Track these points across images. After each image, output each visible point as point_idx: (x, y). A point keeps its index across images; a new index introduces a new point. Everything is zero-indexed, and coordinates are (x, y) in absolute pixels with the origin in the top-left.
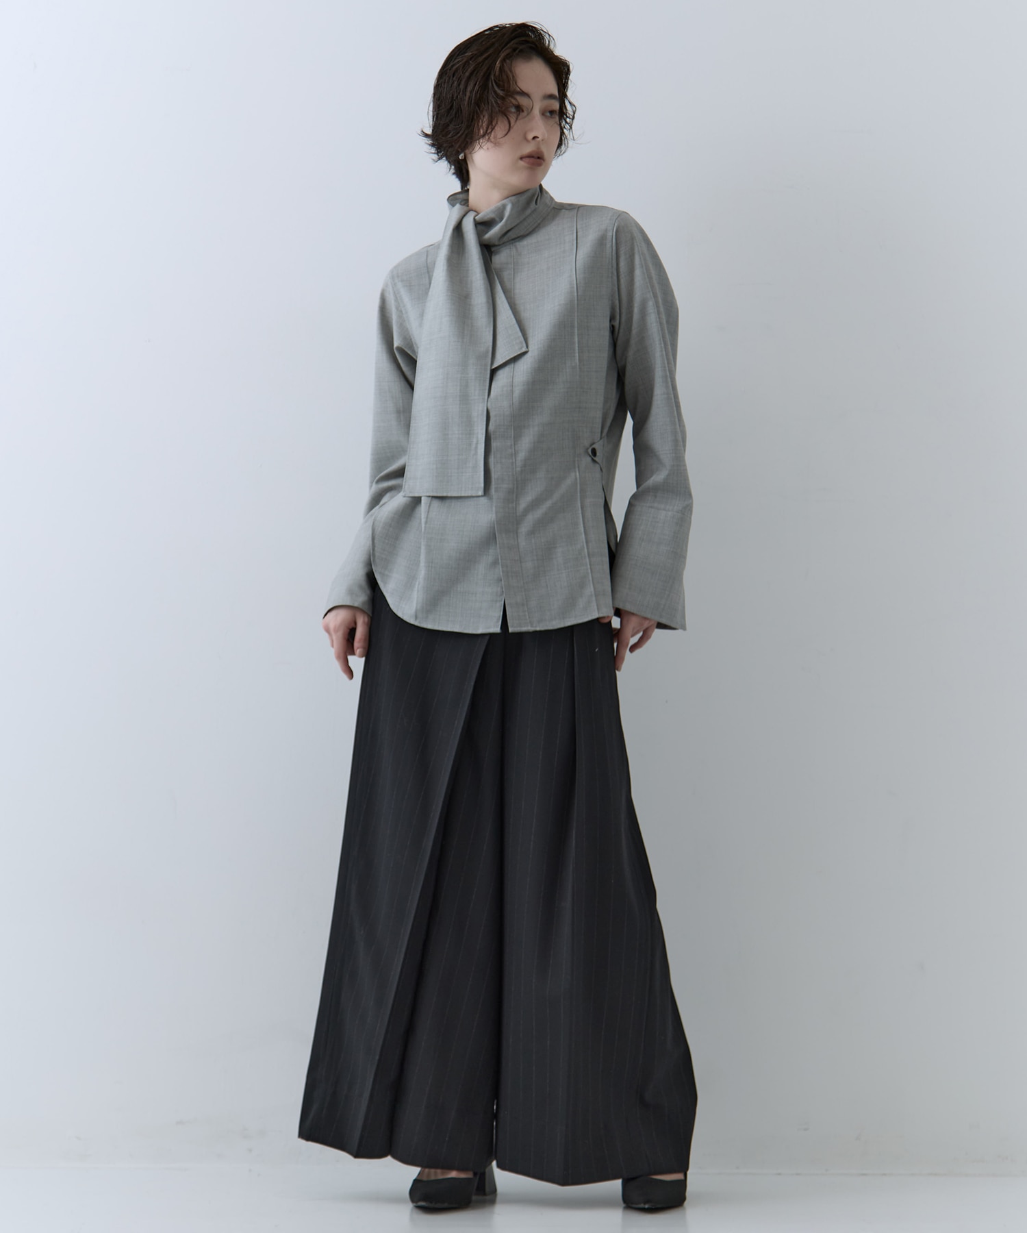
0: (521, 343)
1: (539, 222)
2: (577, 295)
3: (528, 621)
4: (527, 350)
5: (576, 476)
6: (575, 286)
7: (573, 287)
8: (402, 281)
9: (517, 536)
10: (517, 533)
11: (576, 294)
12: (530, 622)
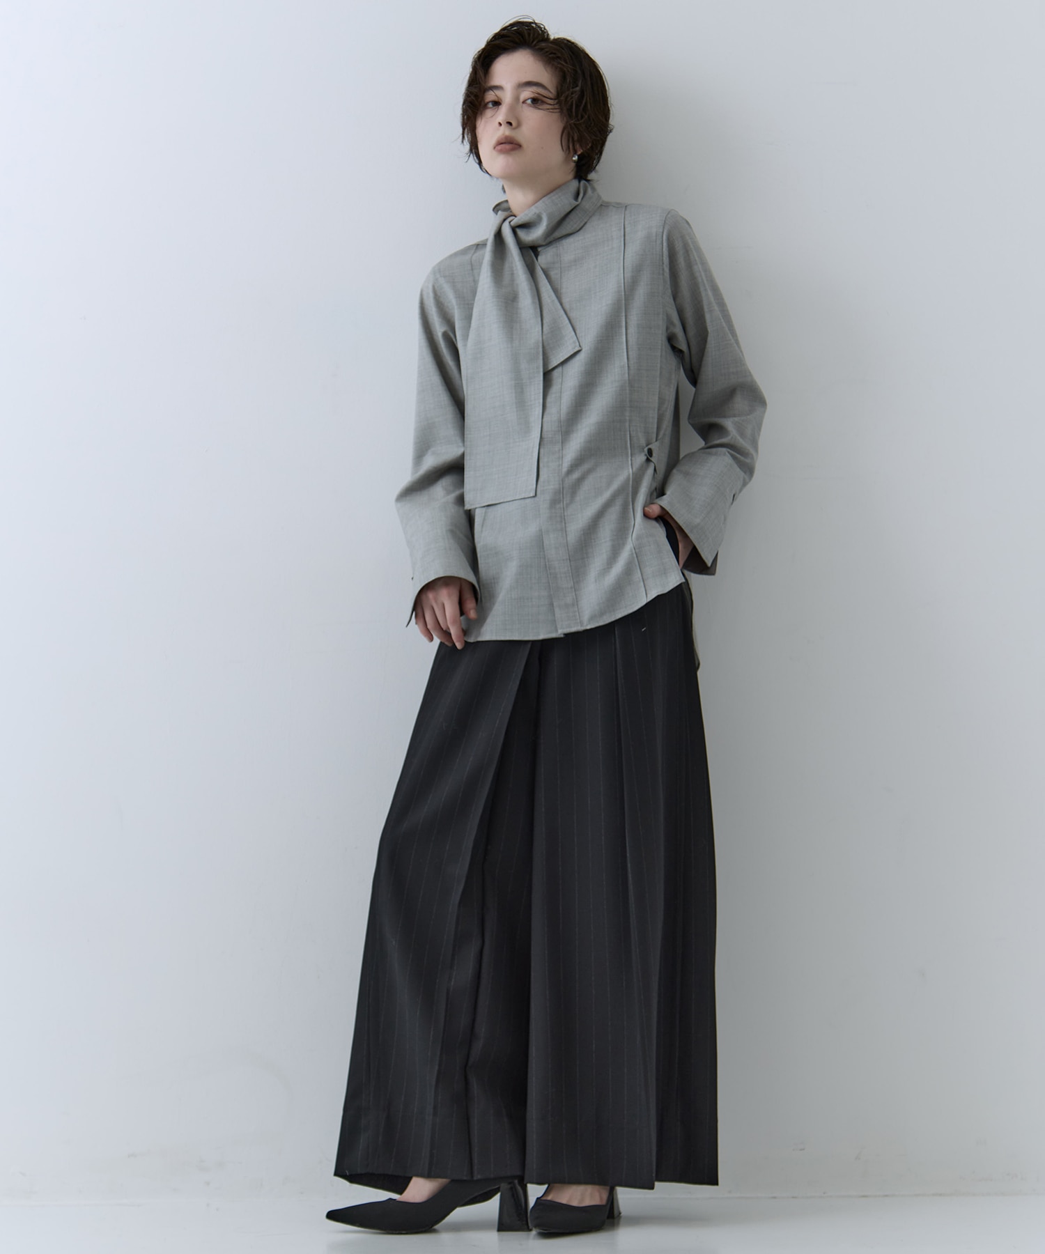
0: (574, 342)
1: (586, 221)
2: (625, 295)
3: (579, 621)
4: (580, 349)
5: (629, 472)
6: (623, 285)
7: (621, 286)
8: (445, 277)
9: (566, 535)
10: (566, 532)
11: (623, 293)
12: (580, 622)
